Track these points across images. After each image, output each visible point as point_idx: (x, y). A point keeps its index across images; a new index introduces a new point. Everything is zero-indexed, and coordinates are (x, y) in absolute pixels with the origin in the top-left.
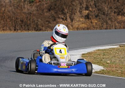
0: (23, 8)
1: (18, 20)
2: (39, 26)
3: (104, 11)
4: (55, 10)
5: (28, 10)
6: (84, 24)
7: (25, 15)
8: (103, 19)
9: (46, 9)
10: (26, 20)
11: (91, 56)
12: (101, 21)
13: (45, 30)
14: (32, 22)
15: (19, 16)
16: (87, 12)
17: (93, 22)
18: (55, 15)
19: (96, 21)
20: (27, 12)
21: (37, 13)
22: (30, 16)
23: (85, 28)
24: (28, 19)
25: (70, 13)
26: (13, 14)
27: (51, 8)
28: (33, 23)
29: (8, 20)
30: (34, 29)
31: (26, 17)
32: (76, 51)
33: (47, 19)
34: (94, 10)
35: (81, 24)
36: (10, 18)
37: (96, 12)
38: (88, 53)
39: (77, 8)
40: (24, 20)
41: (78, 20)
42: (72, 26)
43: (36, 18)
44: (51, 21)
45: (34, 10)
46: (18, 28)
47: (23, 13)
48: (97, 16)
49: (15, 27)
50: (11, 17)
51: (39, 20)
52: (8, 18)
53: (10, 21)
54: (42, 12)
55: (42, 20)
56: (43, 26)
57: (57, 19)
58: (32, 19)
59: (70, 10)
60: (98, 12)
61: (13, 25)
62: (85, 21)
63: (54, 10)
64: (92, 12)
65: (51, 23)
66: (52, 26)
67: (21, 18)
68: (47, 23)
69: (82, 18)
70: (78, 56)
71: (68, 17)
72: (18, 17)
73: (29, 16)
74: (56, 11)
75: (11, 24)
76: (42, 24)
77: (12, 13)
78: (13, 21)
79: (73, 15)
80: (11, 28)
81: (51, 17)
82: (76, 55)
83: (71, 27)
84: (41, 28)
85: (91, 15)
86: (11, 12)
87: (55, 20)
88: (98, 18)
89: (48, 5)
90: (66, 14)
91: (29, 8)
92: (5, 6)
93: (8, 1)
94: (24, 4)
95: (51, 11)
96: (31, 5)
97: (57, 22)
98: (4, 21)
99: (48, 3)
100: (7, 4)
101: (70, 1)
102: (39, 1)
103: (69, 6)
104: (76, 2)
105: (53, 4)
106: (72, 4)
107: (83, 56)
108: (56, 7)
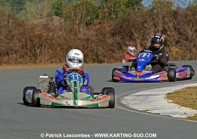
0: (77, 33)
2: (100, 57)
3: (187, 36)
4: (121, 35)
5: (85, 35)
8: (185, 46)
9: (109, 34)
11: (180, 96)
12: (184, 49)
13: (108, 63)
14: (91, 51)
15: (73, 44)
17: (172, 50)
18: (120, 41)
19: (177, 50)
20: (84, 38)
21: (96, 39)
22: (88, 43)
24: (85, 47)
25: (142, 38)
26: (65, 41)
27: (115, 32)
28: (92, 53)
29: (58, 49)
30: (93, 61)
31: (82, 44)
32: (158, 89)
33: (110, 48)
34: (173, 33)
36: (60, 46)
37: (175, 36)
38: (175, 92)
39: (151, 32)
43: (96, 45)
44: (115, 49)
45: (92, 35)
47: (78, 39)
48: (177, 42)
50: (63, 45)
51: (100, 48)
52: (58, 46)
53: (60, 51)
54: (103, 38)
55: (103, 48)
56: (104, 57)
57: (123, 46)
58: (90, 47)
59: (140, 34)
60: (178, 37)
63: (119, 35)
64: (171, 37)
65: (115, 53)
66: (116, 56)
68: (111, 52)
70: (162, 95)
71: (139, 44)
72: (71, 44)
73: (87, 42)
74: (122, 36)
75: (62, 54)
76: (104, 54)
77: (63, 40)
78: (65, 50)
79: (146, 41)
80: (62, 59)
81: (115, 44)
82: (160, 95)
84: (103, 59)
85: (169, 41)
86: (62, 38)
87: (121, 48)
88: (179, 44)
89: (111, 28)
90: (135, 40)
91: (85, 32)
92: (54, 30)
93: (57, 24)
94: (79, 27)
95: (115, 36)
96: (88, 29)
97: (124, 51)
98: (52, 50)
99: (111, 26)
100: (56, 27)
101: (141, 23)
102: (99, 23)
103: (140, 29)
104: (149, 23)
105: (118, 27)
106: (143, 26)
107: (169, 96)
108: (122, 31)
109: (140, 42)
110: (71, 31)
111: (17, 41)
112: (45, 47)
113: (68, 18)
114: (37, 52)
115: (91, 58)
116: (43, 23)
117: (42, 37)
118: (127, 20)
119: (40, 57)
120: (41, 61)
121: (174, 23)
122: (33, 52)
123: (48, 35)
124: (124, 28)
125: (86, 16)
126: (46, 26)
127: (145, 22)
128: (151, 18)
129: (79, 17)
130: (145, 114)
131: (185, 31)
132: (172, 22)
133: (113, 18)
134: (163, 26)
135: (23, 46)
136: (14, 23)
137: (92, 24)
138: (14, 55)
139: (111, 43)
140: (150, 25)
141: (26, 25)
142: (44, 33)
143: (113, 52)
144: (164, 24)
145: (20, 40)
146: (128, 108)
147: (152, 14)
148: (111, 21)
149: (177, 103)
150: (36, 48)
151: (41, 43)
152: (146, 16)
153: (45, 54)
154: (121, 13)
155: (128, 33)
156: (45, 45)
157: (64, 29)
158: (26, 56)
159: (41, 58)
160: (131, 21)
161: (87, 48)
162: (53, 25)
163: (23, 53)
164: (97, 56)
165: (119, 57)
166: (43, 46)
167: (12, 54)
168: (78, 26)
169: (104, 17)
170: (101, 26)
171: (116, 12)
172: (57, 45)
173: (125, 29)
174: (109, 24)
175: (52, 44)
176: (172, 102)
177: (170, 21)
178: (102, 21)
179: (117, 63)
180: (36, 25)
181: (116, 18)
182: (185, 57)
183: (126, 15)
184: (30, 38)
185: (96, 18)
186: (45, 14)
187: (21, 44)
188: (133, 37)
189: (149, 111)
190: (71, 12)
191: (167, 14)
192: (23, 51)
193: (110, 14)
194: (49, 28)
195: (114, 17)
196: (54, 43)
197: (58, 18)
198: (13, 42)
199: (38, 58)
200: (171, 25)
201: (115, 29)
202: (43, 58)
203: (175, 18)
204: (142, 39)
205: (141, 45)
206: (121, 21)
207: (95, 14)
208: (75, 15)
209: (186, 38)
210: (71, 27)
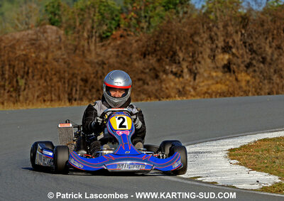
0: (86, 52)
1: (76, 77)
3: (264, 55)
4: (157, 55)
5: (98, 55)
6: (221, 84)
7: (91, 66)
8: (261, 72)
9: (137, 53)
10: (94, 77)
11: (250, 153)
12: (259, 77)
15: (79, 70)
16: (227, 57)
17: (239, 78)
18: (156, 65)
19: (248, 78)
20: (96, 61)
21: (117, 62)
22: (103, 68)
23: (224, 92)
24: (99, 76)
25: (190, 59)
26: (66, 66)
27: (147, 50)
29: (55, 79)
31: (95, 71)
32: (214, 143)
34: (241, 52)
35: (213, 84)
36: (57, 74)
37: (245, 57)
38: (241, 146)
39: (205, 50)
40: (91, 77)
41: (206, 75)
42: (195, 89)
44: (148, 78)
45: (110, 56)
46: (77, 97)
47: (88, 62)
48: (248, 66)
49: (70, 94)
50: (62, 72)
52: (55, 74)
53: (58, 82)
54: (128, 60)
57: (161, 74)
59: (189, 54)
60: (250, 56)
61: (66, 89)
62: (224, 78)
63: (154, 55)
64: (238, 57)
65: (148, 84)
66: (150, 90)
67: (82, 73)
68: (141, 83)
69: (216, 72)
70: (221, 153)
71: (185, 70)
72: (76, 71)
73: (101, 68)
74: (159, 57)
75: (61, 88)
77: (62, 64)
78: (66, 81)
79: (197, 64)
80: (62, 96)
81: (147, 70)
82: (217, 152)
83: (192, 90)
85: (234, 64)
86: (60, 60)
87: (157, 77)
88: (251, 70)
89: (141, 43)
90: (179, 63)
91: (98, 50)
92: (48, 48)
93: (54, 37)
94: (88, 43)
95: (147, 57)
96: (103, 46)
97: (161, 82)
98: (45, 80)
99: (140, 40)
100: (52, 44)
101: (189, 35)
102: (121, 36)
103: (187, 45)
104: (203, 35)
105: (152, 41)
106: (193, 40)
107: (232, 154)
108: (158, 48)
109: (187, 67)
110: (76, 49)
112: (33, 76)
113: (70, 27)
114: (20, 84)
116: (30, 36)
117: (28, 59)
118: (165, 30)
119: (25, 93)
120: (26, 99)
121: (242, 34)
122: (15, 84)
123: (38, 57)
124: (161, 43)
125: (100, 25)
126: (33, 42)
127: (196, 33)
128: (205, 27)
129: (89, 27)
130: (193, 183)
131: (260, 48)
133: (143, 28)
134: (224, 41)
137: (110, 38)
139: (141, 68)
140: (204, 39)
141: (2, 41)
142: (30, 52)
143: (144, 83)
144: (227, 37)
147: (207, 20)
148: (141, 33)
149: (245, 165)
150: (19, 77)
151: (26, 69)
152: (198, 24)
153: (34, 87)
154: (156, 19)
155: (169, 52)
156: (32, 72)
157: (66, 46)
158: (2, 91)
159: (27, 94)
160: (173, 32)
161: (101, 77)
162: (46, 39)
165: (154, 91)
166: (30, 75)
168: (86, 41)
169: (129, 26)
170: (124, 42)
171: (147, 19)
172: (53, 73)
173: (163, 45)
174: (138, 38)
175: (45, 72)
176: (237, 164)
177: (237, 32)
178: (125, 33)
179: (148, 101)
180: (18, 40)
181: (148, 27)
182: (261, 89)
183: (165, 22)
184: (9, 61)
185: (116, 28)
186: (33, 21)
188: (177, 58)
189: (199, 179)
190: (74, 19)
191: (231, 20)
193: (139, 22)
194: (40, 45)
195: (145, 27)
196: (49, 69)
197: (54, 28)
199: (21, 93)
200: (237, 38)
201: (148, 46)
202: (30, 94)
203: (244, 27)
204: (190, 62)
205: (190, 71)
206: (157, 33)
207: (114, 22)
208: (82, 23)
209: (263, 58)
210: (76, 43)
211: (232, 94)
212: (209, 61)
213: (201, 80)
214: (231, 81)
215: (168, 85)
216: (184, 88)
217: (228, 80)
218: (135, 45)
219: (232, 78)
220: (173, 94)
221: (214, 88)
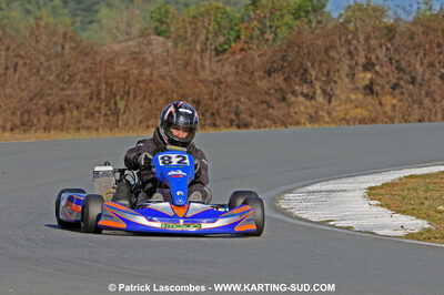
0: (199, 68)
2: (242, 116)
3: (413, 74)
4: (284, 73)
5: (214, 72)
6: (361, 108)
7: (205, 86)
8: (410, 95)
9: (261, 70)
10: (209, 99)
11: (394, 193)
12: (407, 100)
13: (260, 127)
14: (225, 105)
15: (190, 90)
16: (369, 75)
17: (384, 101)
18: (283, 85)
19: (395, 101)
20: (210, 79)
21: (236, 81)
22: (219, 88)
23: (364, 119)
24: (214, 97)
25: (324, 78)
26: (174, 85)
27: (272, 67)
28: (227, 108)
29: (161, 101)
30: (228, 124)
31: (209, 91)
32: (351, 180)
33: (261, 98)
34: (386, 70)
35: (351, 109)
36: (164, 95)
37: (391, 76)
38: (384, 184)
39: (342, 67)
40: (204, 99)
41: (343, 97)
42: (329, 114)
43: (234, 93)
44: (274, 101)
45: (228, 73)
47: (200, 81)
48: (395, 87)
50: (170, 92)
51: (243, 99)
52: (161, 95)
54: (250, 79)
55: (249, 98)
56: (251, 116)
57: (289, 96)
58: (223, 96)
59: (322, 72)
60: (396, 76)
62: (364, 101)
63: (281, 73)
64: (382, 77)
65: (273, 108)
66: (275, 114)
67: (194, 94)
68: (265, 106)
69: (355, 94)
70: (358, 192)
71: (319, 91)
72: (186, 91)
73: (216, 88)
74: (286, 76)
76: (250, 110)
77: (170, 82)
79: (333, 84)
81: (272, 91)
82: (354, 191)
83: (326, 116)
84: (249, 119)
85: (378, 85)
86: (168, 78)
87: (284, 99)
88: (397, 92)
89: (264, 59)
90: (311, 83)
91: (214, 67)
92: (153, 63)
93: (160, 50)
94: (202, 57)
95: (273, 75)
96: (219, 61)
97: (289, 105)
98: (150, 101)
99: (264, 55)
100: (158, 58)
101: (323, 49)
102: (242, 50)
103: (321, 61)
104: (340, 49)
105: (279, 56)
106: (328, 56)
107: (372, 193)
108: (286, 64)
109: (321, 88)
110: (187, 65)
111: (81, 85)
112: (135, 97)
113: (180, 38)
114: (119, 106)
115: (226, 119)
116: (131, 49)
117: (128, 77)
118: (295, 43)
119: (125, 117)
120: (127, 124)
121: (387, 49)
122: (113, 106)
123: (141, 74)
124: (290, 58)
125: (216, 35)
126: (136, 55)
127: (332, 47)
128: (343, 40)
129: (202, 38)
130: (325, 228)
131: (409, 66)
132: (384, 48)
133: (267, 40)
134: (366, 57)
135: (92, 93)
136: (74, 49)
137: (228, 52)
138: (75, 113)
139: (265, 89)
140: (342, 54)
141: (97, 53)
142: (132, 68)
143: (269, 107)
144: (369, 52)
145: (85, 83)
146: (291, 215)
147: (346, 31)
148: (265, 46)
149: (388, 207)
150: (118, 98)
151: (127, 88)
152: (334, 37)
153: (135, 110)
154: (284, 29)
155: (298, 70)
156: (134, 92)
157: (174, 61)
158: (97, 115)
159: (128, 119)
160: (304, 46)
161: (216, 99)
162: (151, 52)
163: (91, 108)
164: (237, 114)
165: (280, 116)
166: (132, 95)
167: (71, 111)
168: (199, 56)
169: (251, 38)
170: (245, 57)
171: (273, 29)
172: (159, 93)
173: (292, 61)
174: (261, 52)
175: (149, 92)
176: (378, 205)
177: (381, 46)
178: (246, 46)
179: (273, 129)
180: (117, 54)
181: (274, 40)
182: (409, 115)
183: (294, 33)
184: (106, 78)
185: (235, 40)
186: (135, 31)
187: (88, 91)
188: (308, 77)
189: (331, 223)
190: (185, 28)
191: (374, 32)
192: (92, 104)
193: (263, 33)
194: (144, 60)
195: (270, 38)
196: (154, 89)
197: (161, 39)
198: (72, 86)
199: (121, 117)
200: (382, 53)
201: (273, 61)
202: (130, 118)
203: (390, 40)
204: (324, 81)
205: (324, 92)
206: (284, 47)
207: (233, 32)
208: (195, 34)
209: (412, 78)
210: (186, 58)
211: (374, 121)
212: (347, 80)
213: (338, 103)
214: (373, 105)
215: (297, 110)
216: (316, 113)
217: (370, 103)
218: (258, 60)
219: (375, 102)
220: (303, 121)
221: (352, 113)
